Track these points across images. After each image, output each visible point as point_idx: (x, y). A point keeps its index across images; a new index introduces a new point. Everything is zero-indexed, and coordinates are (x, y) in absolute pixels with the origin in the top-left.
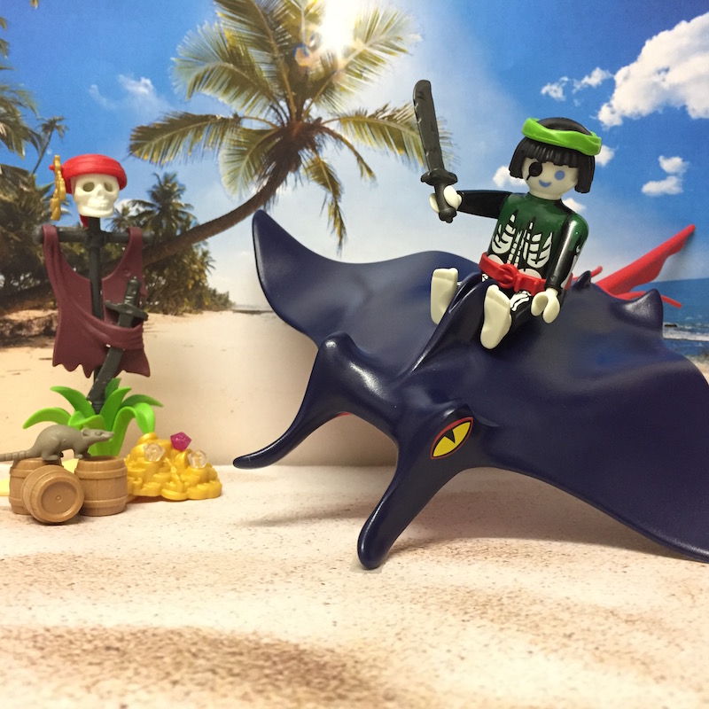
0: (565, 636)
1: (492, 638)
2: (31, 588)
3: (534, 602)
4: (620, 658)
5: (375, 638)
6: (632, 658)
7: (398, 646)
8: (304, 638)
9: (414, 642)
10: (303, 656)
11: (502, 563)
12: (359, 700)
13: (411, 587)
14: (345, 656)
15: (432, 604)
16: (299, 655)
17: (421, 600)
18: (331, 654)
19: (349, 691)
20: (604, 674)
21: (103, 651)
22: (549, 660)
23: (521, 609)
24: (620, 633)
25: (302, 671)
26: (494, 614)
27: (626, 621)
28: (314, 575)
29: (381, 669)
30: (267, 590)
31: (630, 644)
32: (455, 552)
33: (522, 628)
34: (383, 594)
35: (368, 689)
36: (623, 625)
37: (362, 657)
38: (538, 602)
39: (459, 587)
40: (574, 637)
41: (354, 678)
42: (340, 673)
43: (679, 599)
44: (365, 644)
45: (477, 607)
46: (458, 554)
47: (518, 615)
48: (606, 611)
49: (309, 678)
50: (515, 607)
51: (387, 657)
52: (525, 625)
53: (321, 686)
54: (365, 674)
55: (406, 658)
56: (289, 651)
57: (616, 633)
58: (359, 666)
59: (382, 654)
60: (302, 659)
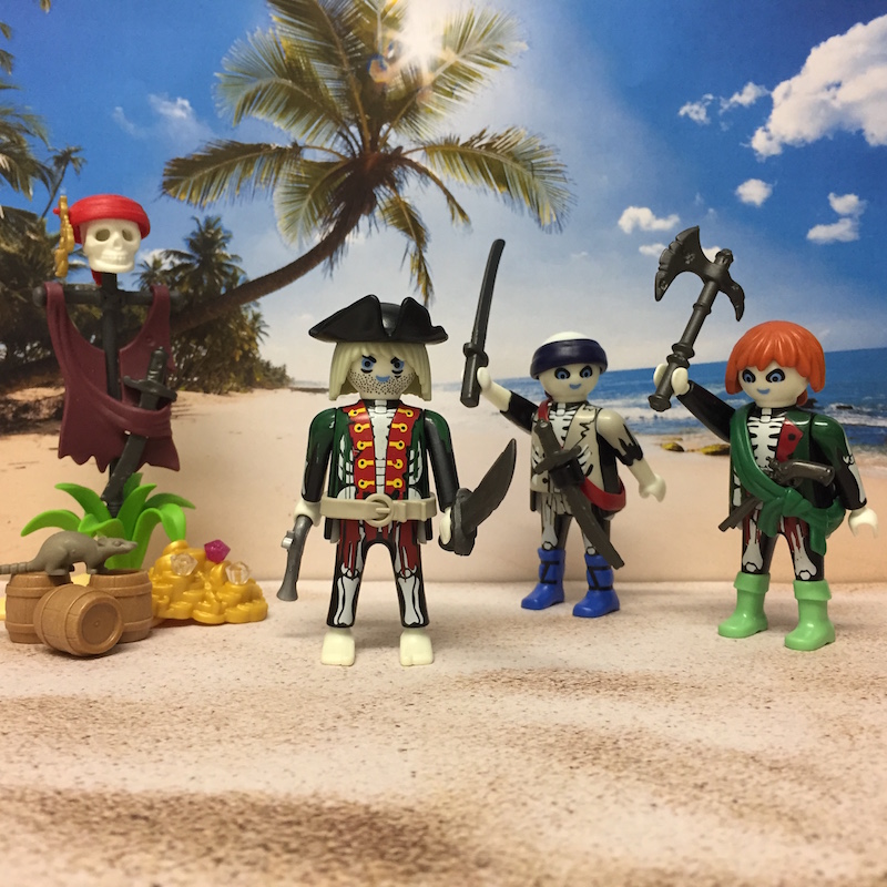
0: (696, 786)
1: (607, 788)
2: (36, 741)
3: (658, 745)
4: (763, 812)
5: (463, 790)
6: (778, 813)
7: (492, 798)
8: (377, 796)
9: (511, 793)
10: (375, 820)
11: (617, 698)
12: (445, 870)
13: (506, 726)
14: (427, 815)
15: (533, 747)
16: (371, 818)
17: (519, 742)
18: (410, 814)
19: (431, 860)
20: (745, 832)
21: (128, 820)
22: (676, 815)
23: (642, 754)
24: (763, 782)
25: (375, 840)
26: (609, 760)
27: (771, 769)
28: (387, 715)
29: (473, 828)
30: (329, 740)
31: (775, 797)
32: (560, 685)
33: (644, 777)
34: (472, 734)
35: (456, 855)
36: (766, 773)
37: (448, 815)
38: (662, 745)
39: (566, 726)
40: (708, 788)
41: (439, 843)
42: (421, 837)
43: (834, 741)
44: (451, 797)
45: (588, 752)
46: (564, 687)
47: (638, 761)
48: (745, 757)
49: (383, 847)
50: (634, 751)
51: (479, 813)
52: (647, 774)
53: (399, 856)
54: (453, 836)
55: (501, 813)
56: (358, 815)
57: (758, 782)
58: (444, 827)
59: (473, 809)
60: (374, 824)
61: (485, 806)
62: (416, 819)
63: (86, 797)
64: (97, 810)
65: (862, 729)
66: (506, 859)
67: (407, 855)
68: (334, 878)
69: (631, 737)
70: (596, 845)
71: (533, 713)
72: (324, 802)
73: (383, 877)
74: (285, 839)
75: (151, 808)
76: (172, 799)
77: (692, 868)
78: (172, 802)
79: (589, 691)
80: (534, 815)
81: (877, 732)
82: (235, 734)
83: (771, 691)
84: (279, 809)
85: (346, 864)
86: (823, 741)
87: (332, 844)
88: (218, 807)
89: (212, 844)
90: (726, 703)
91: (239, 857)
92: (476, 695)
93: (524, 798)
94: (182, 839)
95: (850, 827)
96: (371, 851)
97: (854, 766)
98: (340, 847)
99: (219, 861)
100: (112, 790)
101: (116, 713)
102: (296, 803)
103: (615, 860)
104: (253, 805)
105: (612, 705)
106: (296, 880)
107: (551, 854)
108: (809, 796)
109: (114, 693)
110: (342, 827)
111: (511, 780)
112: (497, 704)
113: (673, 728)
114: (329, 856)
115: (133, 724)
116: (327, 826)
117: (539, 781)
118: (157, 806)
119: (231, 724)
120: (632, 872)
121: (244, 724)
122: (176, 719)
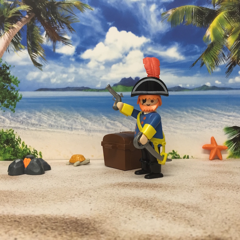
61: (108, 218)
62: (88, 221)
63: (4, 216)
64: (6, 219)
65: (215, 197)
66: (109, 232)
67: (83, 230)
68: (62, 237)
69: (152, 200)
70: (134, 228)
71: (128, 193)
72: (65, 217)
73: (75, 236)
74: (52, 226)
75: (20, 219)
76: (26, 216)
77: (157, 234)
78: (26, 217)
79: (145, 188)
80: (120, 220)
81: (219, 198)
82: (47, 200)
83: (193, 187)
84: (53, 219)
85: (66, 233)
86: (203, 200)
87: (64, 227)
88: (37, 218)
89: (33, 228)
90: (180, 191)
91: (39, 231)
92: (114, 189)
93: (119, 216)
94: (26, 227)
95: (203, 223)
96: (74, 229)
97: (210, 207)
98: (66, 228)
99: (33, 232)
100: (11, 214)
101: (17, 195)
102: (58, 217)
103: (138, 232)
104: (47, 218)
105: (149, 191)
106: (52, 237)
107: (121, 231)
108: (195, 215)
109: (18, 190)
110: (68, 223)
111: (117, 211)
112: (119, 191)
113: (164, 197)
114: (63, 230)
115: (21, 197)
116: (65, 223)
117: (124, 211)
118: (22, 218)
119: (47, 197)
120: (141, 235)
121: (50, 197)
122: (33, 196)
